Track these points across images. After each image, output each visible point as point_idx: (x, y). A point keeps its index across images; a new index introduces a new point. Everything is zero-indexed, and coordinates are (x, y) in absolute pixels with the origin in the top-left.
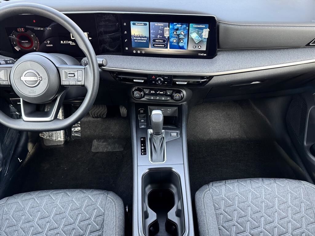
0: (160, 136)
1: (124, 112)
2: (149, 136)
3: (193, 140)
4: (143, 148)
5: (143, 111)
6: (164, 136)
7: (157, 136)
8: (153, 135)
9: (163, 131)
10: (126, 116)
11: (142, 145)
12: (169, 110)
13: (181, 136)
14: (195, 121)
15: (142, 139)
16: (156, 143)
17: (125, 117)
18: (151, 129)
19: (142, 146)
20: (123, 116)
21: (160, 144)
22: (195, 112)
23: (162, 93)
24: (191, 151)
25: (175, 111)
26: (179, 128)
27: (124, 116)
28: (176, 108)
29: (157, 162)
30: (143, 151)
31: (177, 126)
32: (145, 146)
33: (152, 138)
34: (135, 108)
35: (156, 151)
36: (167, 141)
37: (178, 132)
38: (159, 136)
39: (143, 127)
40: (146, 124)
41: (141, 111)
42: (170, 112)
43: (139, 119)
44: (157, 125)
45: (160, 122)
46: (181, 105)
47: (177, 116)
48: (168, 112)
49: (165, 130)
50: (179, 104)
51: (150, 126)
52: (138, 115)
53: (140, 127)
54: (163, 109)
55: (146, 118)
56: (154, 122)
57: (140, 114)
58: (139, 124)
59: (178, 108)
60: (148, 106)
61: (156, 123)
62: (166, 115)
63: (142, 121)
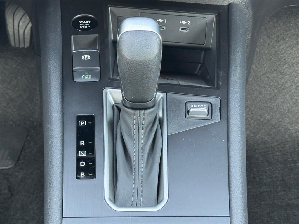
0: (147, 111)
1: (21, 32)
2: (107, 114)
3: (265, 143)
4: (83, 154)
5: (90, 24)
6: (161, 115)
7: (137, 112)
8: (122, 108)
9: (160, 96)
10: (27, 45)
11: (82, 143)
12: (184, 22)
13: (225, 116)
14: (275, 74)
15: (82, 123)
16: (131, 137)
17: (23, 48)
18: (118, 87)
19: (79, 148)
20: (17, 46)
21: (146, 141)
22: (278, 41)
24: (258, 179)
25: (205, 29)
26: (218, 88)
27: (22, 46)
28: (210, 18)
29: (132, 206)
30: (83, 164)
31: (207, 82)
32: (90, 148)
33: (118, 120)
34: (59, 13)
35: (131, 168)
36: (172, 132)
37: (215, 101)
38: (142, 112)
39: (87, 78)
40: (99, 68)
41: (83, 22)
42: (186, 31)
43: (73, 52)
44: (138, 72)
45: (152, 62)
46: (227, 6)
47: (211, 47)
48: (180, 30)
49: (168, 94)
50: (222, 4)
51: (111, 78)
52: (72, 36)
53: (76, 80)
54: (163, 21)
55: (98, 49)
56: (127, 62)
57: (76, 33)
58: (74, 69)
59: (216, 16)
60: (109, 7)
61: (135, 63)
62: (173, 43)
63: (84, 57)
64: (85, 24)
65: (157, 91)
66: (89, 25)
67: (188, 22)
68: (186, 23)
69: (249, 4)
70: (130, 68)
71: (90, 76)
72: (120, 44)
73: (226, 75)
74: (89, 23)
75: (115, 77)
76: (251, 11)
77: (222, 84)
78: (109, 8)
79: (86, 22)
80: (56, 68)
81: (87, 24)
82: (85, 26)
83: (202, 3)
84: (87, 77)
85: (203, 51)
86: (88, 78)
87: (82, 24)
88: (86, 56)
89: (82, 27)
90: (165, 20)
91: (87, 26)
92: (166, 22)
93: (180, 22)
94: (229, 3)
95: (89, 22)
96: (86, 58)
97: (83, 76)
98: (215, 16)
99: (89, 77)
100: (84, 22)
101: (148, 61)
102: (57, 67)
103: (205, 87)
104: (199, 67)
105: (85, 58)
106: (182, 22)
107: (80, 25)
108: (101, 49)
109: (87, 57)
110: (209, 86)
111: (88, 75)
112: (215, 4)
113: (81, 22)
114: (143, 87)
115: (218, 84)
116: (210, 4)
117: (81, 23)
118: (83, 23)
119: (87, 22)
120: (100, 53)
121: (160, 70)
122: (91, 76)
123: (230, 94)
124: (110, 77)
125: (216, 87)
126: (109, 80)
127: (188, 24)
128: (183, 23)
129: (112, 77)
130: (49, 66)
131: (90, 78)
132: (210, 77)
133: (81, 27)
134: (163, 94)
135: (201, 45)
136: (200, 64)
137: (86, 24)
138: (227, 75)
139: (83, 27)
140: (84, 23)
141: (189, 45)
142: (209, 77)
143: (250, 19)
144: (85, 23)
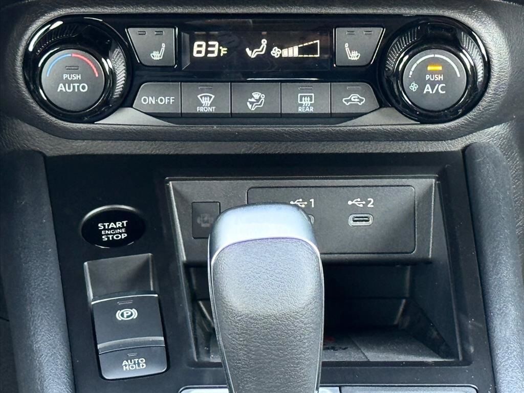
5: (128, 229)
12: (358, 203)
18: (216, 383)
23: (292, 52)
25: (413, 215)
26: (467, 361)
28: (421, 185)
31: (435, 347)
34: (47, 209)
39: (134, 367)
40: (162, 338)
41: (108, 226)
42: (364, 223)
43: (93, 303)
44: (270, 345)
45: (303, 315)
46: (461, 153)
47: (430, 256)
48: (351, 223)
49: (343, 389)
50: (449, 150)
51: (196, 360)
52: (86, 263)
53: (108, 376)
54: (306, 203)
55: (152, 289)
56: (239, 320)
57: (95, 256)
58: (99, 346)
59: (437, 179)
60: (168, 182)
61: (260, 322)
62: (336, 255)
63: (122, 315)
64: (115, 231)
65: (319, 385)
66: (123, 230)
67: (369, 199)
68: (364, 203)
69: (513, 143)
70: (250, 335)
71: (142, 361)
72: (218, 276)
73: (481, 326)
74: (125, 225)
75: (205, 359)
76: (518, 159)
77: (474, 352)
78: (171, 182)
79: (116, 225)
80: (55, 348)
81: (119, 228)
82: (116, 234)
83: (399, 151)
84: (135, 364)
85: (409, 267)
86: (139, 366)
87: (108, 230)
88: (126, 312)
89: (108, 238)
90: (312, 200)
91: (120, 234)
92: (313, 206)
93: (350, 203)
94: (464, 145)
95: (123, 224)
96: (128, 317)
97: (125, 362)
98: (434, 180)
99: (139, 364)
100: (112, 225)
101: (293, 314)
102: (56, 345)
103: (435, 362)
104: (401, 309)
105: (125, 315)
106: (354, 202)
107: (103, 232)
108: (161, 290)
109: (130, 313)
110: (443, 357)
111: (136, 360)
112: (430, 150)
113: (104, 226)
114: (286, 379)
115: (465, 352)
116: (417, 151)
117: (105, 229)
118: (110, 227)
119: (119, 224)
120: (159, 299)
121: (323, 333)
122: (144, 361)
123: (500, 374)
124: (194, 360)
125: (461, 358)
126: (192, 367)
127: (369, 206)
128: (356, 203)
129: (197, 358)
130: (35, 346)
131: (143, 366)
132: (439, 334)
133: (105, 238)
134: (330, 390)
135: (406, 255)
136: (404, 301)
137: (117, 229)
138: (485, 324)
139: (111, 239)
140: (112, 228)
141: (376, 256)
142: (435, 333)
143: (519, 180)
144: (115, 227)
